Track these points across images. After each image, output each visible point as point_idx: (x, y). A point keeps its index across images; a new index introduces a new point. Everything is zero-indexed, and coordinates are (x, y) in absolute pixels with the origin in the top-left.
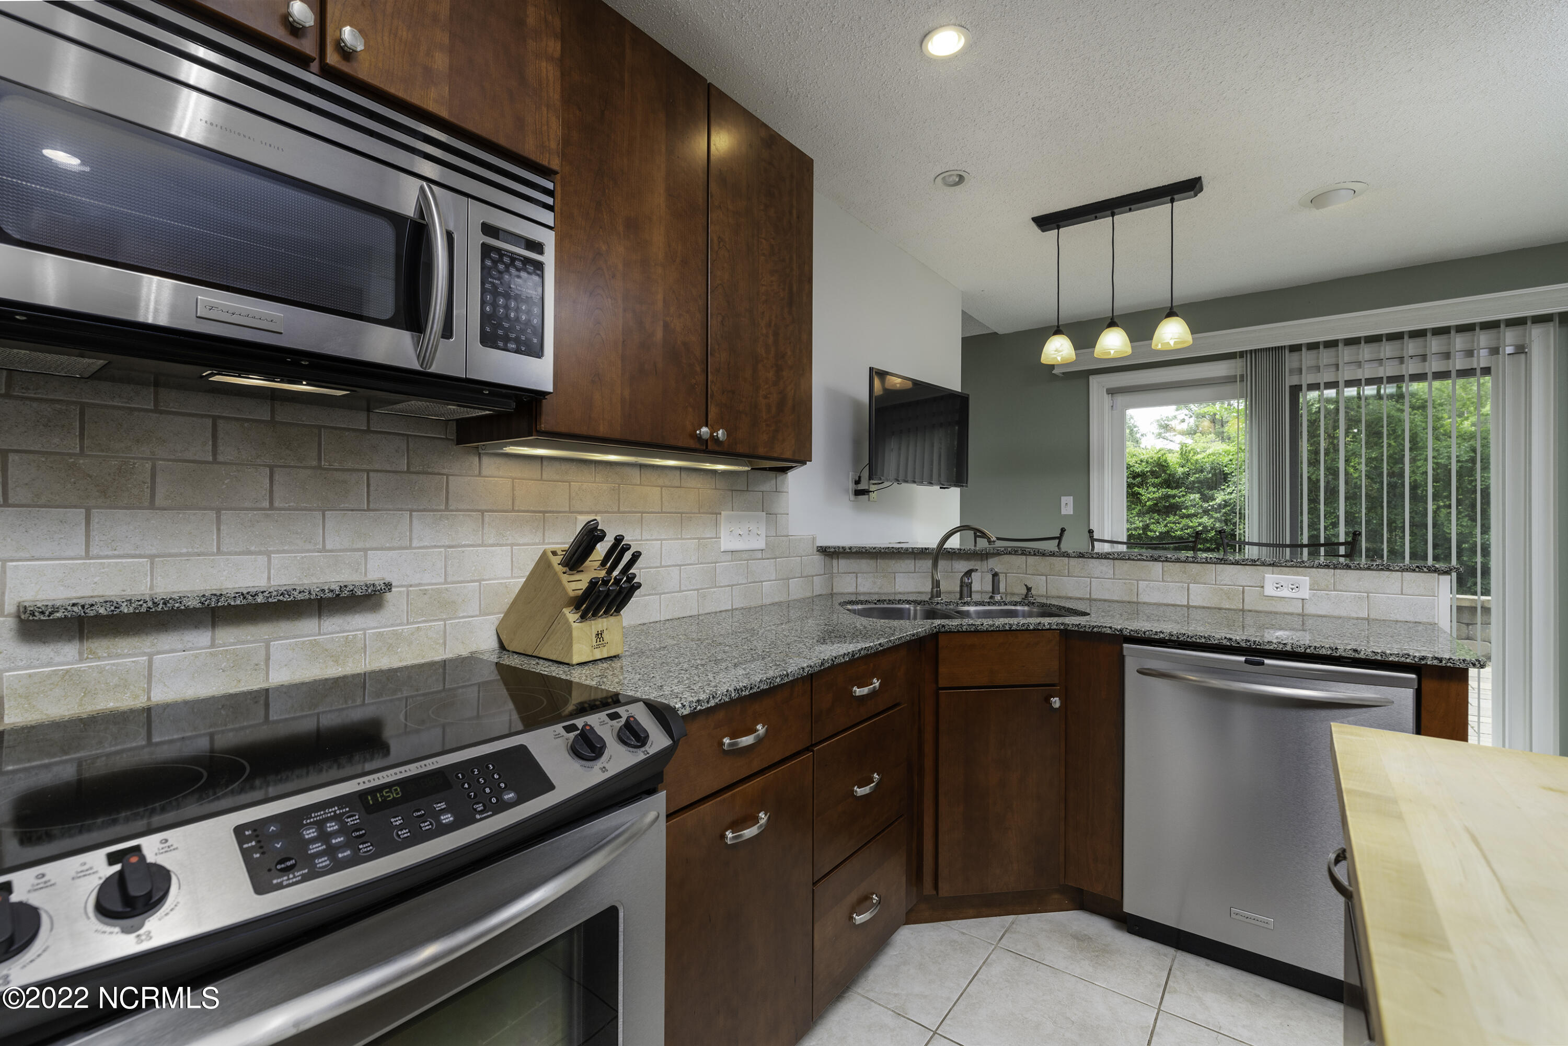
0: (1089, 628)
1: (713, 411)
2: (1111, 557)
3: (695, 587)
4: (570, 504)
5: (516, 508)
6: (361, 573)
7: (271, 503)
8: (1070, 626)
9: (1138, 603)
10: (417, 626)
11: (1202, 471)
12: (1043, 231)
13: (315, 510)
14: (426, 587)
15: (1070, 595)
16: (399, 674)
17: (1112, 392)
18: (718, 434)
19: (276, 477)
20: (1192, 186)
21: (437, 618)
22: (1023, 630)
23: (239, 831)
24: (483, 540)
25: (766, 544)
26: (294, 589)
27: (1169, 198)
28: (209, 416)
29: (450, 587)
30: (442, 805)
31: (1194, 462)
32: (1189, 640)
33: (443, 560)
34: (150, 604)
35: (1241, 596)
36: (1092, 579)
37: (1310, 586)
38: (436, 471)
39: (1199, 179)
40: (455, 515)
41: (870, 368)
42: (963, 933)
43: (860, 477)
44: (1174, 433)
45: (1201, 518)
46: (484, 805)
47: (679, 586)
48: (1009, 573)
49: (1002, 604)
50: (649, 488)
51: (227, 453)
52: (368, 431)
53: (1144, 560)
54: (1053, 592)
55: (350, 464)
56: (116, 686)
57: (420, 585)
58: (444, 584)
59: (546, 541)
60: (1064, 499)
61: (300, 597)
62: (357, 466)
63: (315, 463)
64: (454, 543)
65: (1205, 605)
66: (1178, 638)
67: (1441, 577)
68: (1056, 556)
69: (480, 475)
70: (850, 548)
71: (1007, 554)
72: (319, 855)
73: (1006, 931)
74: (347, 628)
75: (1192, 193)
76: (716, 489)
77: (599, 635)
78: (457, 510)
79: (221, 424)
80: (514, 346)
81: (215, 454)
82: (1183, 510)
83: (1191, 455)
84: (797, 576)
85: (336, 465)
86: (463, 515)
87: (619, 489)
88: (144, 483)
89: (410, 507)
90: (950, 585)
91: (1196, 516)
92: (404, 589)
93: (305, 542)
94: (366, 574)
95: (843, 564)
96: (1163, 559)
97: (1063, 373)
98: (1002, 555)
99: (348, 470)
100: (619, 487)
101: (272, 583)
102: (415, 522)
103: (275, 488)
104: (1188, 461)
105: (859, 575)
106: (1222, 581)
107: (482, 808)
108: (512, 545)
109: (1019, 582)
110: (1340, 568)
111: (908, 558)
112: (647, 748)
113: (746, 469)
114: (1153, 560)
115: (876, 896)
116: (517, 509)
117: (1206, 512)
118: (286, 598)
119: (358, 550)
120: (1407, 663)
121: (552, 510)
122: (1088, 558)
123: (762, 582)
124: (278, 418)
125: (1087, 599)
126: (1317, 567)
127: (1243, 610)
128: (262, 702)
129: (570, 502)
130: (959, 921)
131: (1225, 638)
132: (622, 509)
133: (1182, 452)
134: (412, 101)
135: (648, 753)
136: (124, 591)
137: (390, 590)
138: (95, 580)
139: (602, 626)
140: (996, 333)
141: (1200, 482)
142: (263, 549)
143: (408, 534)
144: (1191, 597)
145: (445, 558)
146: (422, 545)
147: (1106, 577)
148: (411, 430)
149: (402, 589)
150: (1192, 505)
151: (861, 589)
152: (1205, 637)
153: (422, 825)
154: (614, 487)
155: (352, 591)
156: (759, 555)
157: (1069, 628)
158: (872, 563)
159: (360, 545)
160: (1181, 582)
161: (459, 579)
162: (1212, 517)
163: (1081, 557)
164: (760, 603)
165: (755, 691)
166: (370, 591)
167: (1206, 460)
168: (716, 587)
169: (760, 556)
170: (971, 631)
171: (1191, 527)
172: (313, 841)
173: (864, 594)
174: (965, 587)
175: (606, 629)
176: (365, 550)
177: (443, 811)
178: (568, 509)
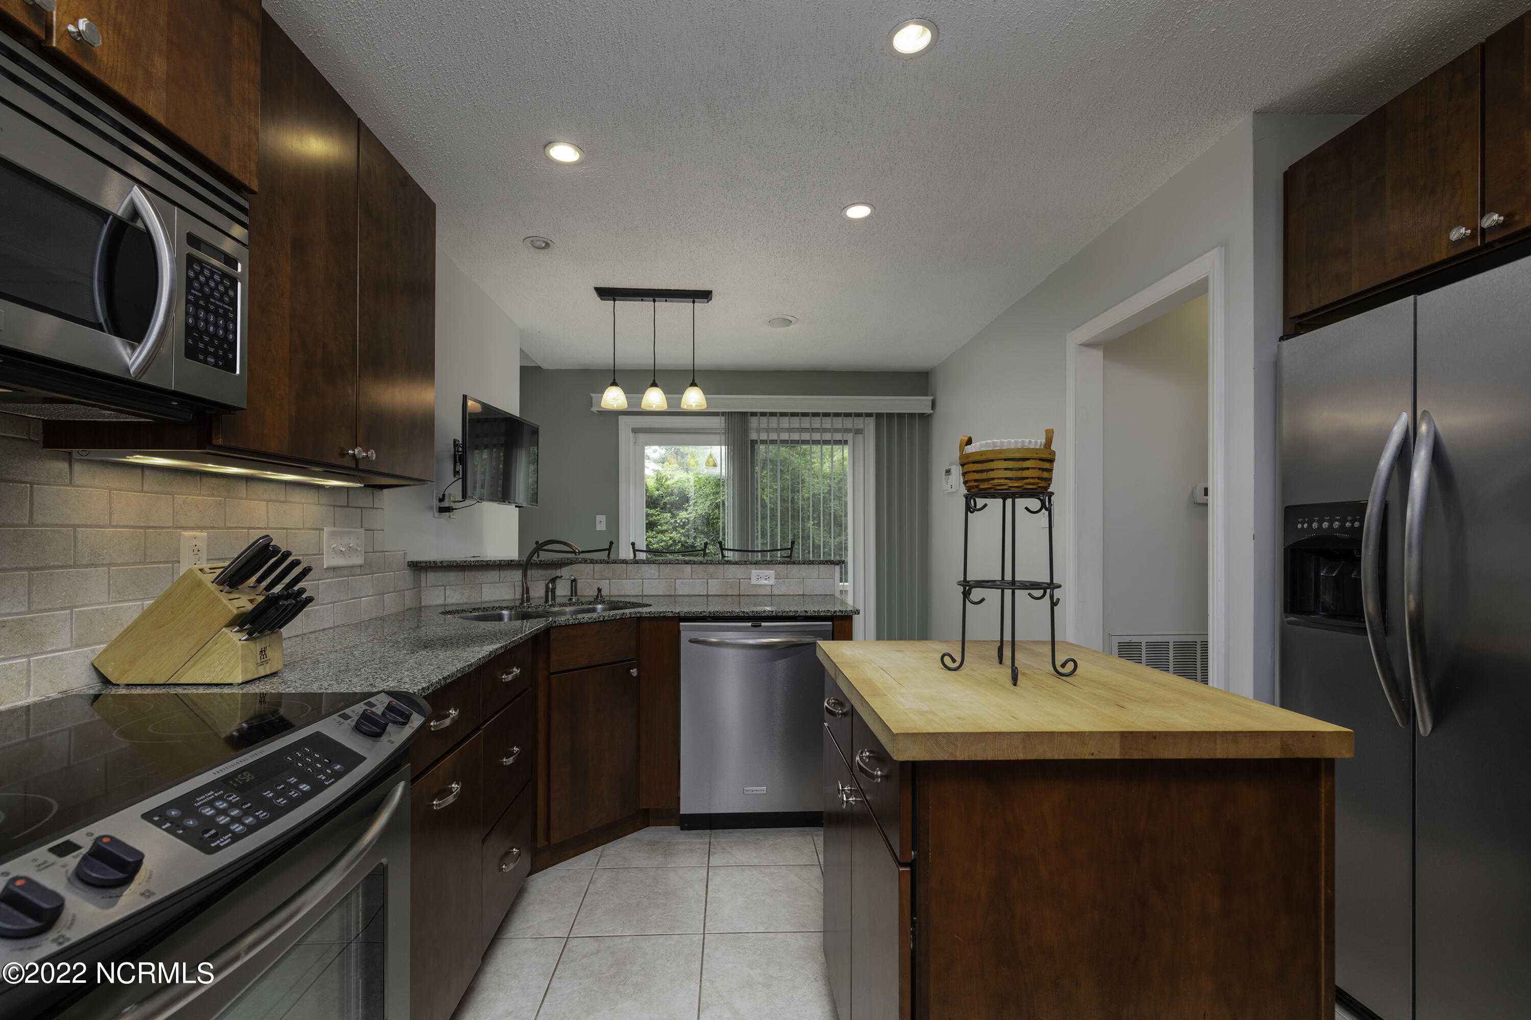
0: (657, 614)
1: (361, 431)
2: (657, 562)
4: (173, 519)
8: (645, 614)
9: (675, 596)
11: (672, 494)
12: (602, 300)
15: (627, 594)
17: (635, 431)
18: (368, 453)
20: (706, 295)
21: (19, 655)
22: (612, 620)
23: (148, 818)
24: (74, 561)
25: (365, 560)
27: (692, 300)
29: (35, 618)
30: (293, 779)
31: (666, 487)
32: (721, 615)
33: (27, 585)
35: (738, 586)
36: (644, 580)
37: (775, 576)
39: (710, 292)
40: (41, 531)
41: (463, 395)
42: (569, 870)
43: (444, 495)
44: (649, 461)
45: (672, 533)
48: (580, 579)
49: (580, 604)
50: (255, 503)
53: (679, 564)
54: (615, 593)
58: (28, 614)
59: (148, 561)
60: (599, 518)
64: (39, 565)
65: (718, 594)
66: (714, 614)
67: (836, 566)
68: (617, 563)
69: (70, 484)
70: (441, 562)
71: (578, 563)
72: (229, 824)
73: (600, 857)
75: (706, 300)
76: (319, 504)
77: (263, 652)
78: (44, 526)
80: (212, 360)
82: (659, 527)
83: (663, 481)
84: (391, 591)
86: (51, 531)
87: (225, 503)
90: (538, 591)
91: (667, 532)
95: (431, 577)
96: (692, 562)
97: (598, 411)
98: (574, 564)
100: (225, 500)
104: (662, 485)
105: (447, 587)
106: (727, 576)
107: (324, 777)
108: (109, 566)
109: (588, 586)
110: (790, 564)
111: (494, 570)
112: (410, 723)
113: (359, 485)
114: (685, 564)
115: (516, 849)
116: (115, 524)
117: (675, 529)
120: (829, 616)
121: (154, 525)
122: (641, 563)
123: (361, 598)
125: (640, 596)
126: (779, 564)
127: (739, 595)
129: (174, 516)
130: (563, 863)
131: (741, 611)
132: (229, 525)
133: (657, 479)
134: (134, 102)
135: (414, 728)
139: (266, 643)
140: (540, 367)
141: (671, 504)
144: (709, 588)
145: (29, 582)
147: (654, 578)
150: (664, 523)
151: (450, 601)
152: (730, 612)
153: (290, 794)
154: (220, 500)
157: (643, 615)
158: (460, 575)
160: (704, 579)
161: (46, 607)
162: (679, 532)
163: (636, 563)
164: (359, 619)
165: (454, 678)
167: (674, 485)
168: (319, 605)
169: (359, 572)
170: (576, 624)
171: (665, 541)
173: (453, 605)
174: (550, 592)
175: (271, 645)
178: (172, 525)
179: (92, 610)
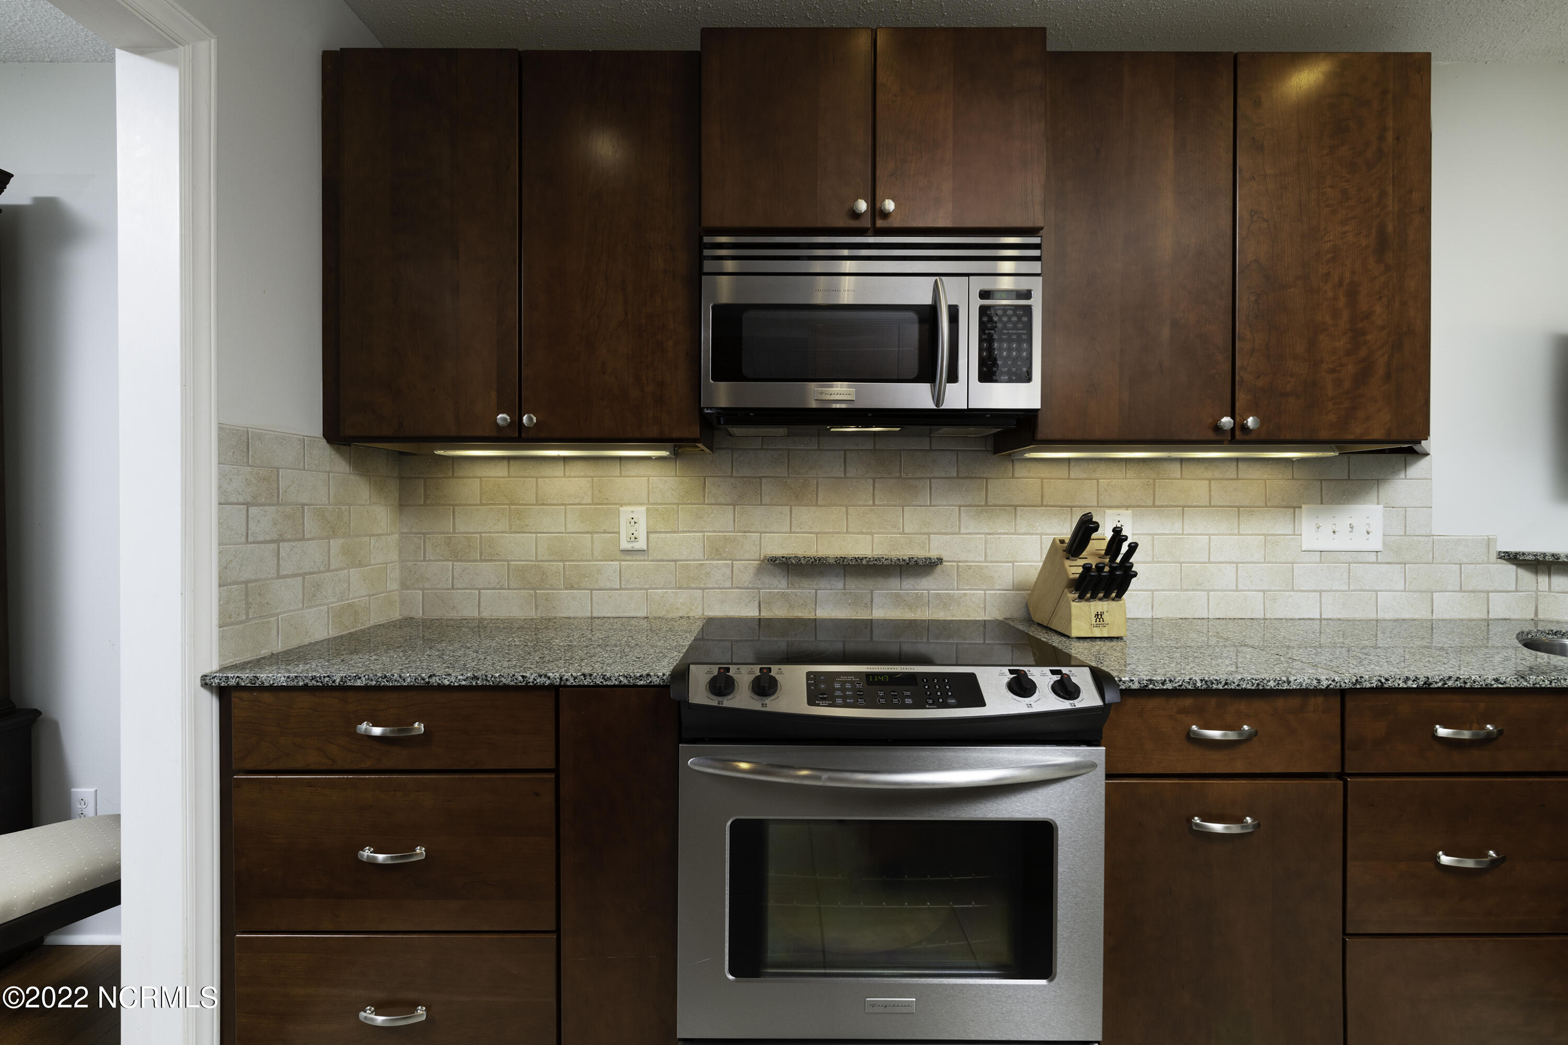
1: (1242, 398)
3: (1259, 588)
5: (1045, 503)
6: (926, 550)
7: (874, 502)
10: (964, 592)
13: (898, 506)
14: (971, 564)
16: (951, 626)
18: (1247, 421)
19: (876, 485)
21: (979, 588)
23: (809, 674)
24: (1015, 530)
25: (1385, 545)
26: (883, 558)
28: (841, 450)
29: (989, 565)
30: (909, 693)
33: (984, 544)
34: (813, 560)
38: (978, 476)
40: (993, 509)
46: (933, 702)
47: (1235, 584)
50: (1192, 482)
51: (852, 472)
52: (931, 450)
55: (918, 474)
56: (802, 604)
57: (966, 561)
58: (984, 562)
59: (1059, 531)
61: (886, 562)
62: (923, 475)
63: (898, 475)
64: (991, 531)
69: (1013, 477)
72: (839, 697)
74: (917, 588)
76: (1293, 479)
77: (1099, 615)
78: (994, 506)
79: (848, 454)
80: (1006, 378)
81: (845, 473)
84: (1449, 588)
85: (910, 475)
86: (1000, 509)
87: (1154, 484)
88: (813, 491)
89: (959, 503)
92: (955, 564)
93: (892, 527)
94: (929, 551)
99: (917, 478)
100: (1154, 481)
101: (874, 553)
102: (963, 514)
103: (876, 493)
107: (932, 702)
108: (1041, 534)
112: (1075, 702)
113: (1331, 454)
118: (878, 563)
119: (924, 534)
121: (1079, 504)
123: (1377, 591)
124: (877, 447)
128: (869, 628)
129: (1098, 497)
132: (1157, 503)
134: (927, 226)
135: (1073, 705)
136: (805, 552)
137: (941, 563)
138: (794, 545)
139: (1102, 608)
142: (869, 531)
143: (957, 523)
145: (985, 543)
146: (967, 532)
148: (960, 446)
149: (954, 564)
153: (894, 700)
154: (1148, 482)
155: (916, 561)
156: (1372, 557)
159: (925, 530)
161: (996, 560)
164: (1374, 616)
166: (927, 562)
168: (1293, 590)
169: (1373, 559)
172: (838, 689)
175: (1107, 612)
176: (929, 534)
177: (908, 697)
178: (1096, 504)
179: (1028, 565)
